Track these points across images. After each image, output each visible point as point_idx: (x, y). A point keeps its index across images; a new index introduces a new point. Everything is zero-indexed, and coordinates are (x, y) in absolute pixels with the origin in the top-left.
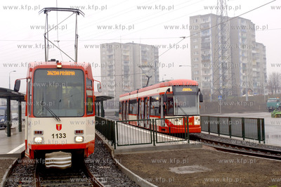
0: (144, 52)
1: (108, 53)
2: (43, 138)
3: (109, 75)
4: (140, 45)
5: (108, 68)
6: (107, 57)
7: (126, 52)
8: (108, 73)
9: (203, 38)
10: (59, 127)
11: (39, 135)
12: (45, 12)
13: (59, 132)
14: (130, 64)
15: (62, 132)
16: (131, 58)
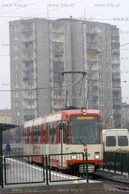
0: (92, 36)
1: (24, 39)
3: (25, 79)
4: (84, 22)
5: (23, 65)
6: (23, 46)
7: (57, 35)
8: (23, 75)
10: (86, 150)
14: (66, 58)
16: (66, 48)
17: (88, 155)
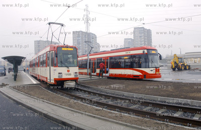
9: (78, 40)
10: (68, 71)
11: (60, 74)
12: (49, 24)
13: (68, 73)
15: (70, 73)
17: (70, 75)
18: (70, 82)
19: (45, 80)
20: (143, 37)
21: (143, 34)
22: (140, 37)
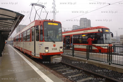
2: (48, 50)
10: (54, 46)
11: (47, 49)
12: (32, 5)
13: (54, 48)
15: (55, 47)
17: (56, 49)
18: (57, 57)
19: (29, 53)
20: (86, 24)
21: (86, 23)
22: (84, 24)
